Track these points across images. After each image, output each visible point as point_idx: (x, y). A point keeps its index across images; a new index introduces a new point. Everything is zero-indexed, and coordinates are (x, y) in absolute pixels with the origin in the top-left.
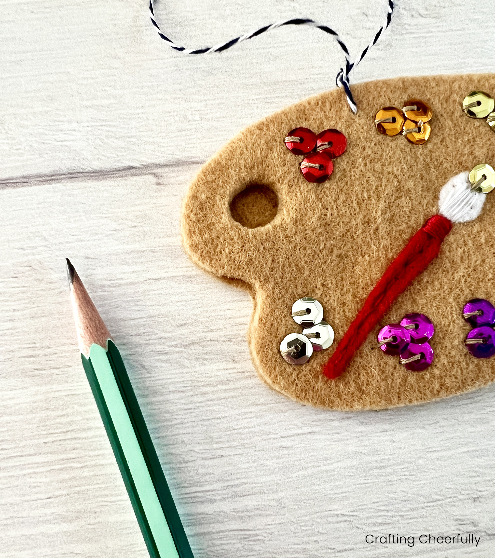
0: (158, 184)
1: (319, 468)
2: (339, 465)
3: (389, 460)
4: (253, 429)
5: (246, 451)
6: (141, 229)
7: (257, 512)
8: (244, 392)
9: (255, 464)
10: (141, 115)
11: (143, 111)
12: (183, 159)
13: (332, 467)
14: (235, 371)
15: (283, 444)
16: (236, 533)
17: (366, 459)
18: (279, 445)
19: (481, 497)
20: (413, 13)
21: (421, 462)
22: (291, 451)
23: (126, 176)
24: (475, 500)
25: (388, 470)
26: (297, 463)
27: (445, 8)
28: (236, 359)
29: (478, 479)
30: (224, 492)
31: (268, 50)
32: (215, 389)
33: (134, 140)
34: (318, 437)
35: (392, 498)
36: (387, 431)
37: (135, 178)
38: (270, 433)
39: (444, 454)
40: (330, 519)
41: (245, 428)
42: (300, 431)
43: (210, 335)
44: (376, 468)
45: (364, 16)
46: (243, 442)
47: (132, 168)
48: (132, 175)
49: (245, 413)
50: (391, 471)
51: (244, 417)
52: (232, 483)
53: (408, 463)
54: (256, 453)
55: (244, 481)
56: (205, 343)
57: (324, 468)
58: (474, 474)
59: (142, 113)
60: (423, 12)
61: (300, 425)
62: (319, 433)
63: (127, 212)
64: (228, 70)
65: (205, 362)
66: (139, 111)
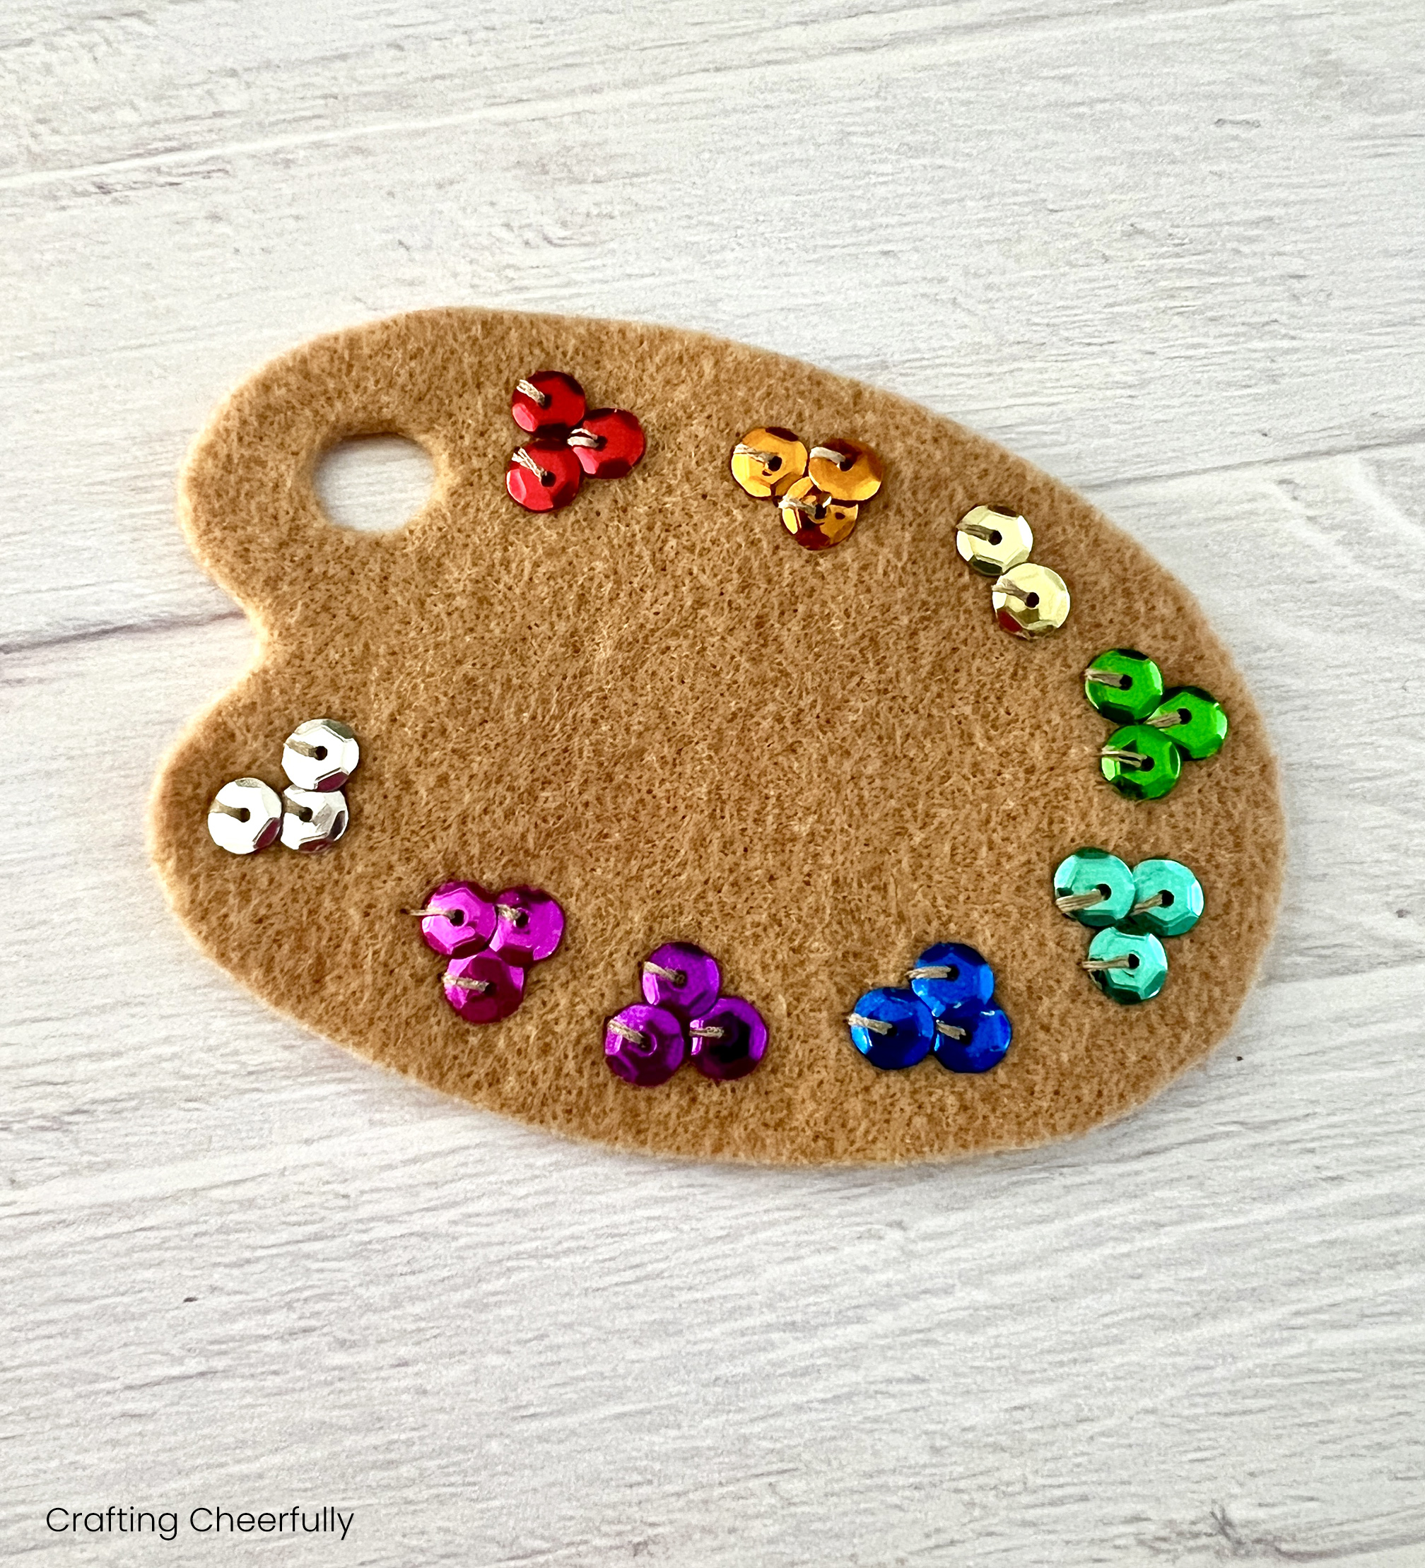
1: (223, 1471)
2: (277, 1459)
3: (409, 1443)
4: (53, 1368)
5: (32, 1427)
8: (35, 1267)
9: (54, 1464)
13: (255, 1467)
14: (14, 1210)
15: (130, 1407)
17: (349, 1442)
18: (118, 1408)
19: (655, 1540)
20: (529, 235)
21: (494, 1446)
22: (151, 1427)
24: (637, 1549)
25: (405, 1471)
26: (163, 1457)
27: (612, 218)
28: (20, 1177)
29: (645, 1490)
31: (146, 351)
34: (225, 1385)
35: (413, 1550)
36: (406, 1364)
38: (96, 1378)
39: (555, 1422)
41: (32, 1364)
42: (176, 1371)
44: (375, 1466)
45: (402, 250)
46: (27, 1403)
49: (39, 1324)
50: (414, 1473)
51: (30, 1335)
53: (461, 1449)
54: (57, 1433)
55: (21, 1509)
57: (235, 1469)
58: (636, 1478)
60: (556, 232)
61: (176, 1352)
62: (227, 1373)
64: (39, 406)
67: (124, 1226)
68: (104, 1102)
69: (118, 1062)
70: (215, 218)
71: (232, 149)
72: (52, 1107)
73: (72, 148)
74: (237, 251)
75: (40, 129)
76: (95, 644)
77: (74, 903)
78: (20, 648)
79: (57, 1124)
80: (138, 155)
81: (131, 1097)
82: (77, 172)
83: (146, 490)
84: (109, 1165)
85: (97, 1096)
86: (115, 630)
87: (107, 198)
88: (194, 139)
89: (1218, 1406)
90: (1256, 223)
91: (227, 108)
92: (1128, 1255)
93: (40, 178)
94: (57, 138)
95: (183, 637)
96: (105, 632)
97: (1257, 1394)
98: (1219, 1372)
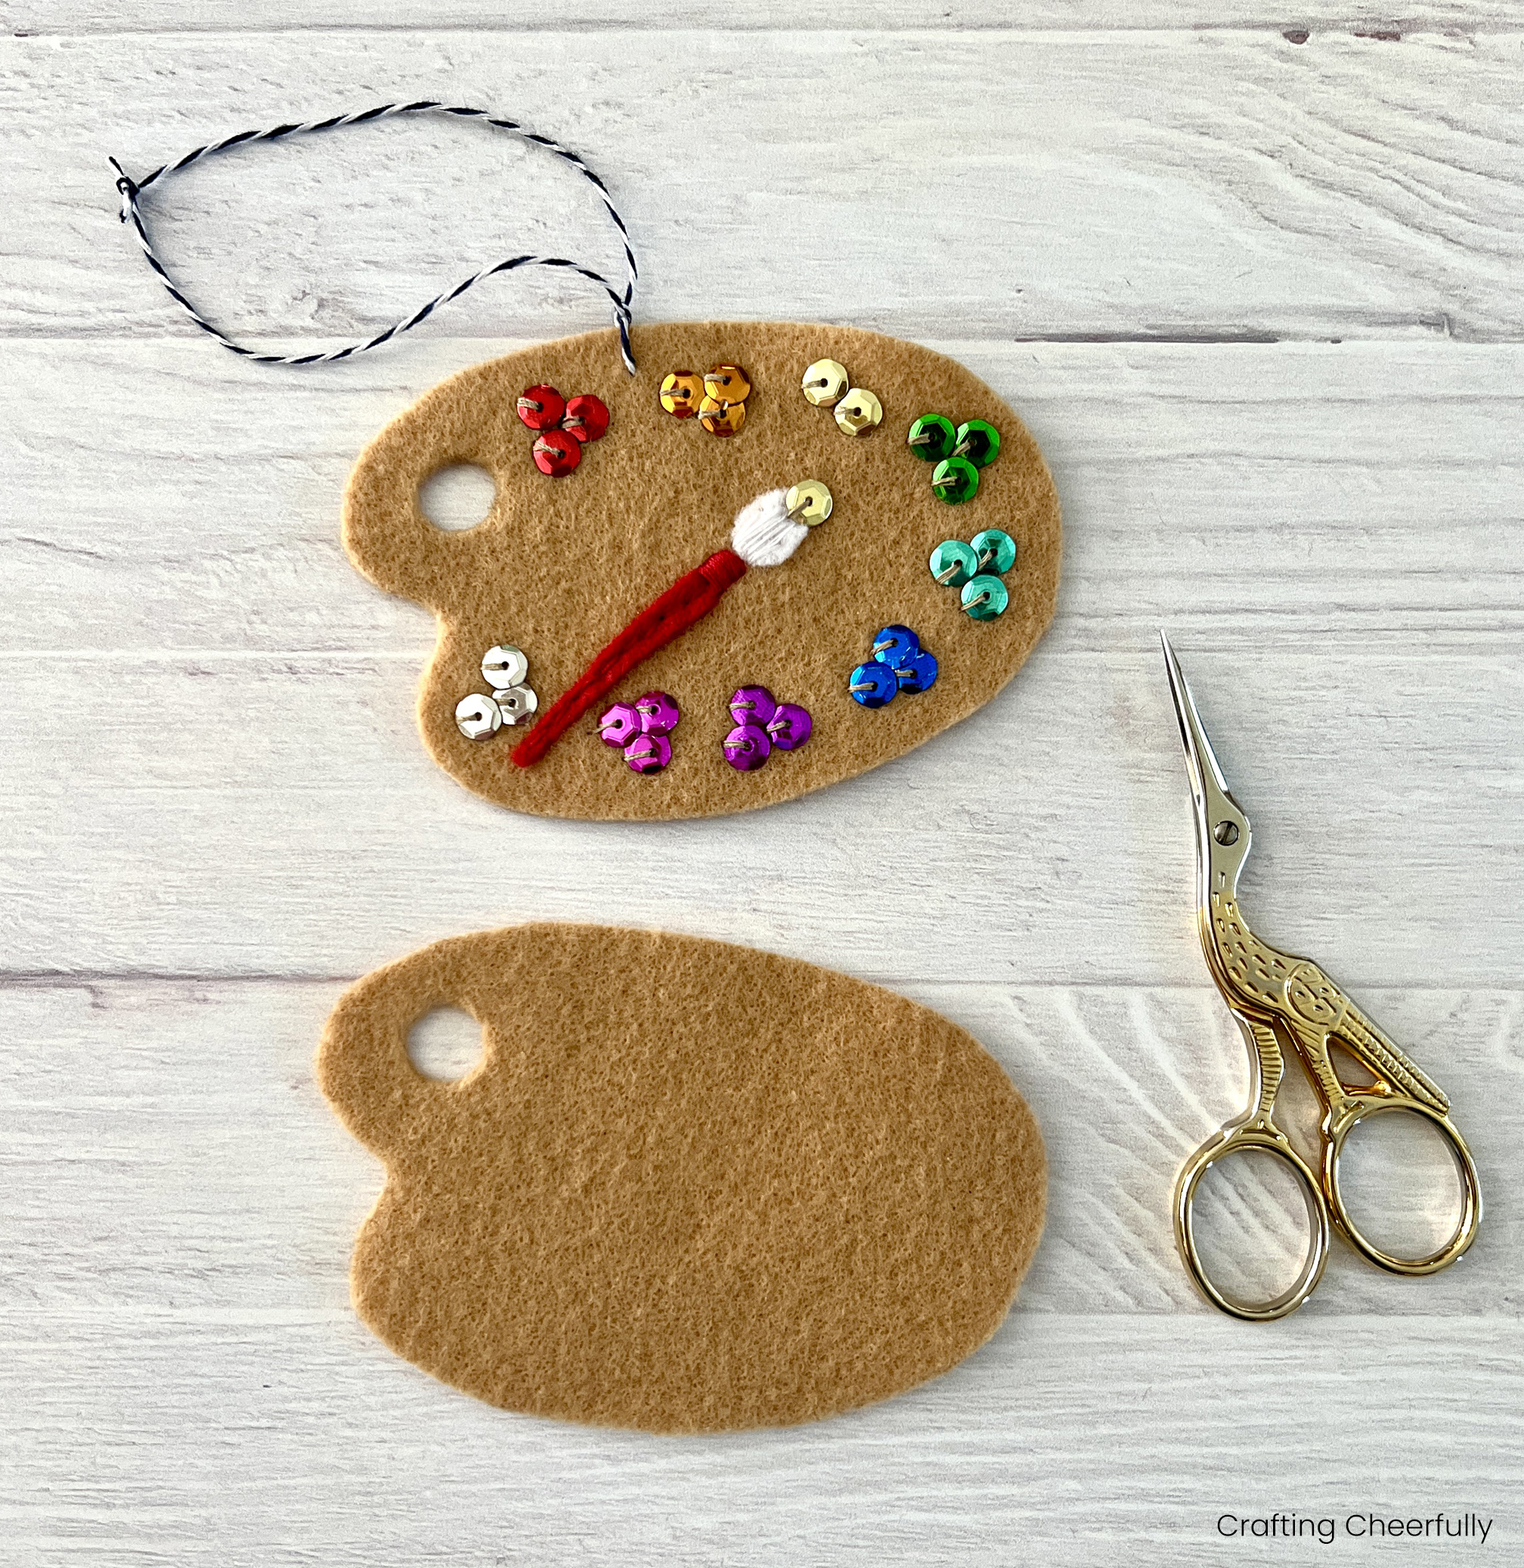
0: (95, 1005)
1: (275, 1482)
2: (305, 1481)
3: (381, 1485)
4: (186, 1411)
5: (171, 1440)
6: (58, 1076)
7: (172, 1531)
8: (180, 1354)
9: (181, 1462)
10: (82, 884)
11: (87, 876)
12: (140, 968)
13: (292, 1482)
14: (171, 1320)
15: (227, 1439)
16: (138, 1556)
17: (347, 1478)
18: (220, 1439)
19: (509, 1558)
21: (428, 1494)
22: (237, 1451)
23: (46, 986)
24: (499, 1561)
25: (376, 1499)
26: (242, 1469)
28: (176, 1302)
29: (509, 1531)
30: (131, 1495)
31: (308, 791)
32: (138, 1343)
33: (66, 925)
34: (280, 1436)
35: (374, 1540)
36: (385, 1441)
37: (60, 991)
38: (208, 1421)
39: (465, 1487)
40: (278, 1557)
41: (173, 1407)
42: (254, 1424)
43: (142, 1261)
44: (359, 1493)
46: (168, 1427)
47: (57, 973)
48: (56, 986)
49: (179, 1386)
50: (381, 1501)
51: (174, 1391)
52: (143, 1484)
53: (410, 1493)
54: (184, 1446)
55: (161, 1483)
56: (132, 1271)
57: (281, 1482)
58: (505, 1524)
59: (85, 881)
61: (256, 1414)
62: (283, 1430)
63: (41, 1046)
64: (235, 819)
65: (129, 1300)
66: (80, 876)
67: (234, 1339)
68: (230, 1266)
69: (240, 1244)
70: (364, 703)
71: (380, 654)
72: (199, 1264)
73: (274, 636)
74: (375, 730)
75: (254, 618)
76: (254, 984)
77: (223, 1146)
78: (207, 979)
79: (200, 1274)
80: (317, 649)
81: (245, 1266)
82: (275, 655)
83: (297, 887)
84: (229, 1302)
85: (226, 1262)
86: (268, 977)
87: (294, 677)
88: (356, 643)
89: (840, 1540)
90: (1044, 818)
91: (381, 623)
92: (808, 1451)
93: (251, 654)
94: (264, 627)
95: (310, 988)
96: (260, 977)
97: (865, 1537)
98: (846, 1523)
